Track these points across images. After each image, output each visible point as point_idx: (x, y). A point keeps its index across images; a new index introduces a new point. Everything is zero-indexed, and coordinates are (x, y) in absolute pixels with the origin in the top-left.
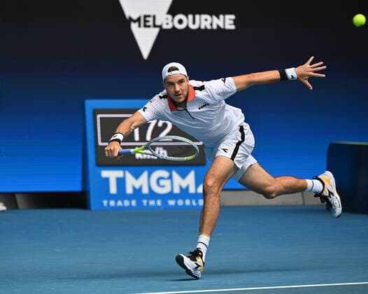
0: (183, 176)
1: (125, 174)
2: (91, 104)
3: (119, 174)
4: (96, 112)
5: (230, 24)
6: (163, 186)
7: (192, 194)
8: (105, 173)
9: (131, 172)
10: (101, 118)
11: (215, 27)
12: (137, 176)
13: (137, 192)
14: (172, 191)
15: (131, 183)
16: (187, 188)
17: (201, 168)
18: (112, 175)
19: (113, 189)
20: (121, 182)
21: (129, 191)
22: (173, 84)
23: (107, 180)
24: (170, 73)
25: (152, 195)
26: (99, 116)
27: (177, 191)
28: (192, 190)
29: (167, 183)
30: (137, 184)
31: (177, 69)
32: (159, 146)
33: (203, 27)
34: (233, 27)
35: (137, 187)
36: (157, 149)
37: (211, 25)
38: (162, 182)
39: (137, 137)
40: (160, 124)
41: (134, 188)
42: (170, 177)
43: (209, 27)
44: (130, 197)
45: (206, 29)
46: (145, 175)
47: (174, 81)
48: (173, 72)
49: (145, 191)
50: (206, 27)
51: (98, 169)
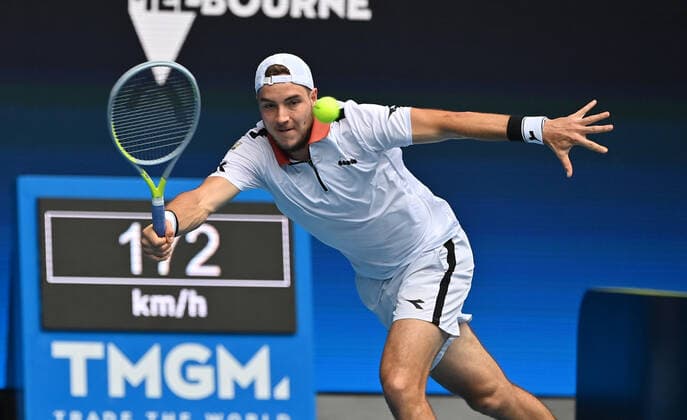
0: (243, 359)
1: (106, 351)
2: (30, 187)
3: (94, 349)
4: (42, 205)
5: (360, 8)
6: (195, 382)
7: (263, 402)
8: (61, 349)
9: (120, 347)
10: (53, 219)
11: (324, 14)
12: (134, 357)
13: (135, 394)
14: (216, 393)
15: (121, 371)
16: (252, 386)
17: (283, 342)
18: (76, 353)
19: (79, 386)
20: (97, 370)
21: (116, 390)
22: (273, 105)
23: (65, 364)
24: (268, 81)
25: (170, 401)
26: (48, 216)
27: (227, 392)
28: (262, 392)
29: (204, 374)
30: (135, 375)
31: (286, 71)
32: (189, 288)
33: (296, 13)
34: (366, 15)
35: (135, 381)
36: (184, 294)
37: (316, 7)
38: (193, 372)
39: (136, 266)
40: (192, 237)
41: (127, 385)
42: (212, 362)
43: (310, 14)
44: (117, 406)
45: (303, 17)
46: (154, 353)
47: (277, 100)
48: (276, 79)
49: (153, 391)
50: (303, 12)
51: (45, 337)
